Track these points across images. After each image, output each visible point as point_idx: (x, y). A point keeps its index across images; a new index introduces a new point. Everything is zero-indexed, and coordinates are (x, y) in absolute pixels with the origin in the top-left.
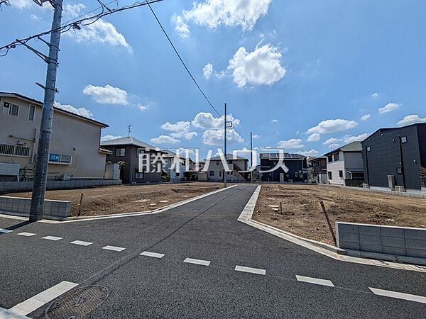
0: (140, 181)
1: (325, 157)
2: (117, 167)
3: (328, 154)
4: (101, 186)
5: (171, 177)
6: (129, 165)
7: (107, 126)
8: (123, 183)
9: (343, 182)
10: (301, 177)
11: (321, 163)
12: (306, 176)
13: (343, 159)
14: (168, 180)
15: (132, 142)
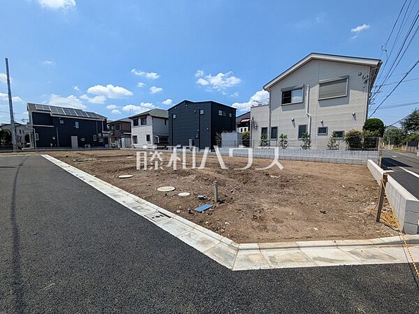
1: (130, 120)
3: (134, 117)
9: (152, 146)
10: (101, 141)
11: (123, 127)
12: (106, 140)
13: (151, 123)
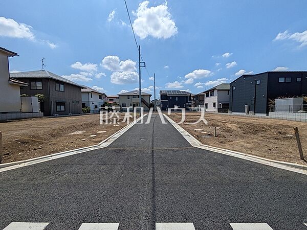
0: (63, 112)
1: (204, 94)
2: (35, 100)
3: (206, 92)
4: (19, 119)
5: (91, 109)
6: (49, 98)
7: (16, 54)
8: (45, 115)
9: (216, 110)
11: (200, 98)
13: (217, 95)
14: (88, 111)
15: (49, 75)
